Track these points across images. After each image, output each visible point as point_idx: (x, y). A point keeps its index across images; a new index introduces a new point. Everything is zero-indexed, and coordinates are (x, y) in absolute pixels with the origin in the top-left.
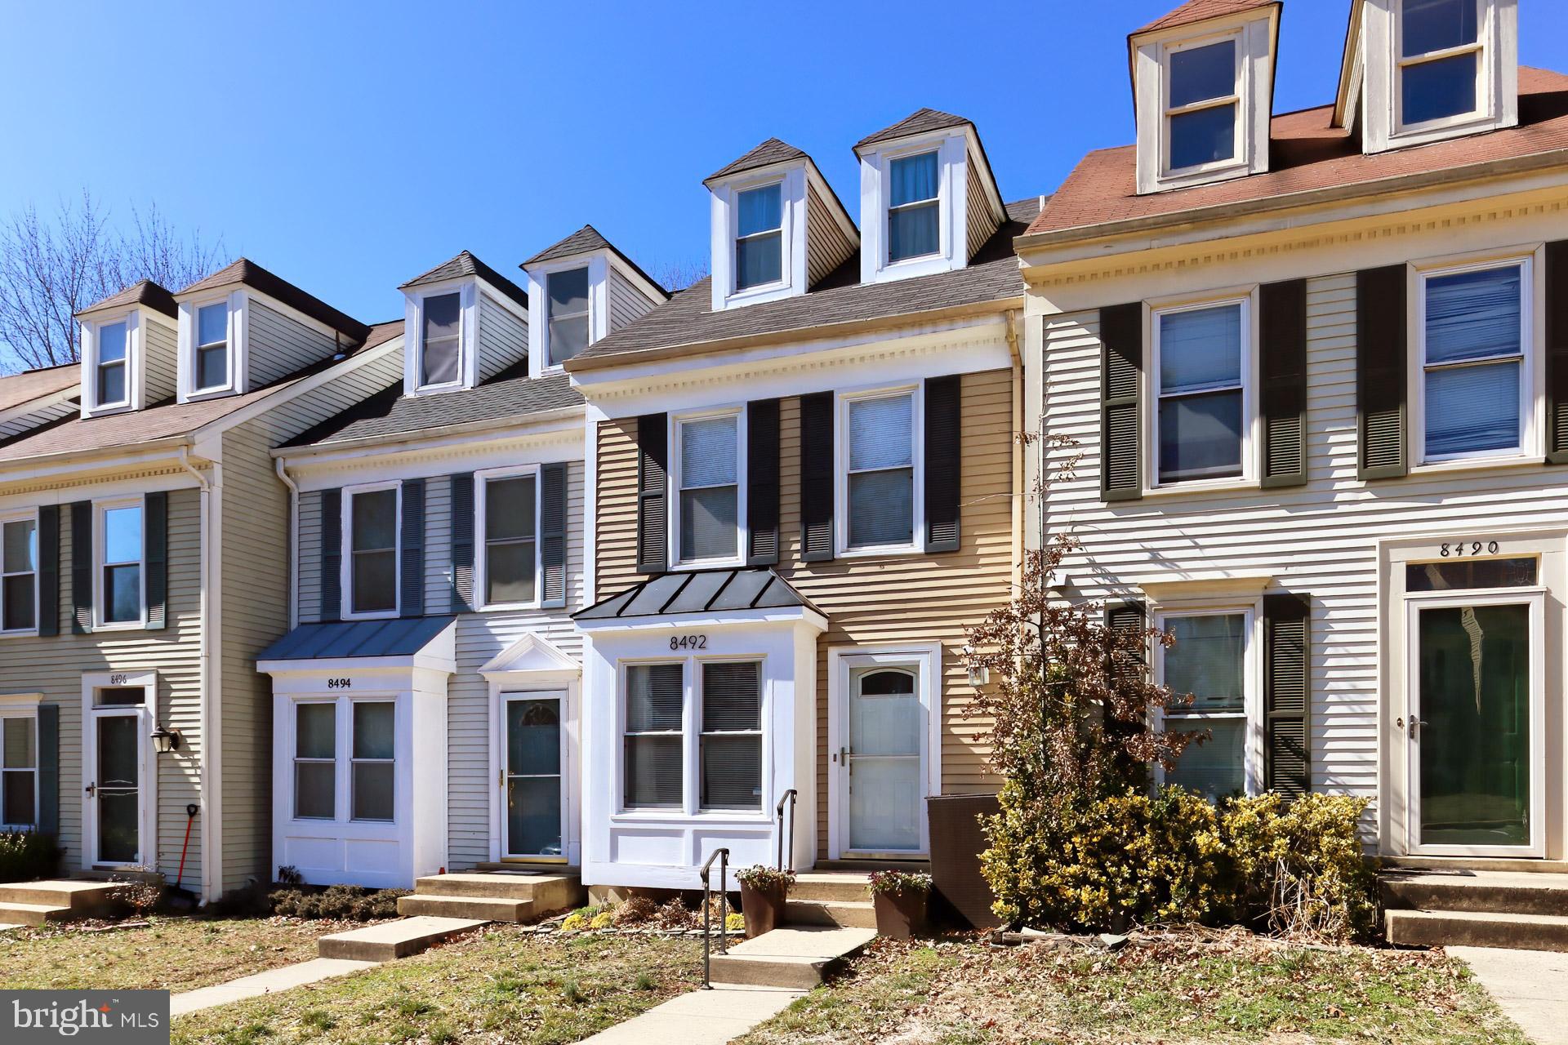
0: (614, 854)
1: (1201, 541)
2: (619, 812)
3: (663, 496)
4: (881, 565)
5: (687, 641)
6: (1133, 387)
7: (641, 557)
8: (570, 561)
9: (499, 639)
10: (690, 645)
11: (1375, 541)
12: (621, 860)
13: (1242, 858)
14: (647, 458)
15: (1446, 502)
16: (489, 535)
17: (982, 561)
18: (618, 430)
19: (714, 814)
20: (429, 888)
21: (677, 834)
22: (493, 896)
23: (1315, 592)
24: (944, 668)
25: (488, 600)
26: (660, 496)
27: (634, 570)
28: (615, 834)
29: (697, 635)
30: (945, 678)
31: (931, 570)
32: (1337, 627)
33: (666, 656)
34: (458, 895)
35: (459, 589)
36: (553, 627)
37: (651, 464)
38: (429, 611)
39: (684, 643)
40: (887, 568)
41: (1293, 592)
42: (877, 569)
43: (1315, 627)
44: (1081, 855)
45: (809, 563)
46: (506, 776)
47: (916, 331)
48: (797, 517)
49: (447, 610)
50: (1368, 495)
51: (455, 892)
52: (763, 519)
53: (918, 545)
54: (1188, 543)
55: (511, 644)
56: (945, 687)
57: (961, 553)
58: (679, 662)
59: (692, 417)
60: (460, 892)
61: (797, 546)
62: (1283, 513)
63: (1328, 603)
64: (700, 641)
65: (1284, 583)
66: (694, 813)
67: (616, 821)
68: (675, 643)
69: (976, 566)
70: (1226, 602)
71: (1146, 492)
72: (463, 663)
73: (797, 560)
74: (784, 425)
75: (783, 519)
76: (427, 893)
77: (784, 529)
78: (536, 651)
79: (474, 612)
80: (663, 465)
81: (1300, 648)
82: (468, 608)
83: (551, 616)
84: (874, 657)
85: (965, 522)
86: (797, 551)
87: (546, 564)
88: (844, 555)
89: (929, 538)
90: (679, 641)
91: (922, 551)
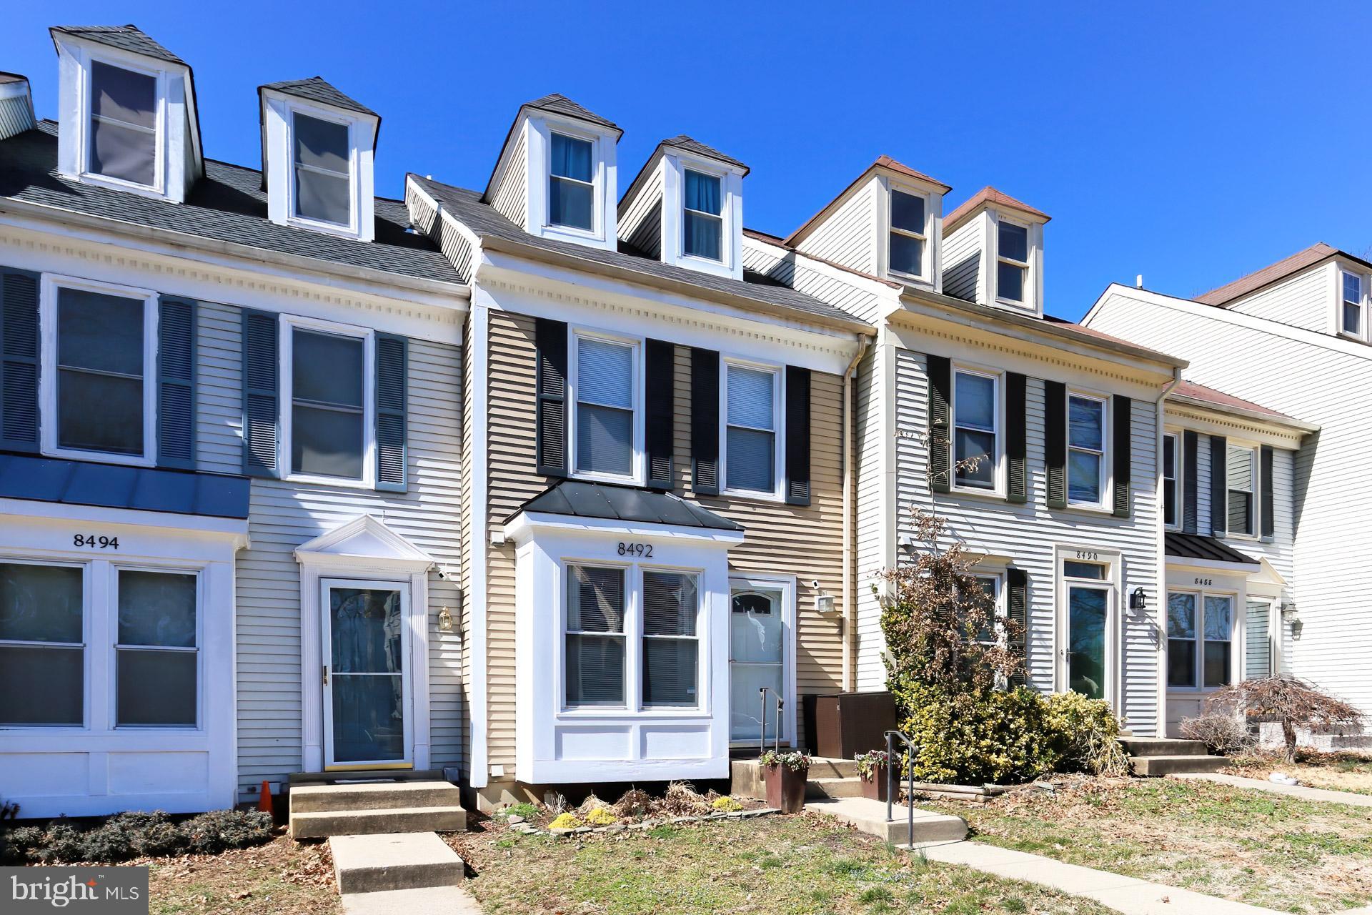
0: (559, 751)
1: (977, 528)
2: (562, 710)
3: (563, 402)
4: (754, 506)
5: (635, 549)
6: (945, 416)
7: (541, 458)
8: (411, 444)
9: (315, 515)
10: (636, 553)
11: (1053, 544)
12: (565, 758)
13: (1066, 730)
14: (545, 360)
15: (1079, 527)
16: (296, 393)
17: (823, 517)
18: (512, 324)
19: (656, 711)
20: (312, 803)
21: (624, 729)
22: (408, 805)
23: (1029, 571)
24: (798, 596)
25: (296, 467)
26: (560, 403)
27: (534, 470)
28: (559, 731)
29: (644, 545)
30: (799, 604)
31: (788, 517)
32: (1037, 593)
33: (611, 560)
34: (357, 809)
35: (255, 449)
36: (388, 513)
37: (549, 368)
38: (203, 467)
39: (631, 549)
40: (758, 510)
41: (1018, 568)
42: (750, 509)
43: (1028, 590)
44: (990, 733)
45: (697, 494)
46: (330, 674)
47: (798, 326)
48: (688, 453)
49: (236, 471)
50: (1048, 516)
51: (353, 806)
52: (659, 447)
53: (780, 495)
54: (969, 527)
55: (339, 525)
56: (799, 611)
57: (810, 509)
58: (622, 567)
59: (588, 335)
60: (361, 804)
61: (689, 478)
62: (1013, 518)
63: (1033, 578)
64: (646, 550)
65: (1016, 562)
66: (639, 711)
67: (561, 719)
68: (622, 549)
69: (819, 520)
70: (989, 569)
71: (952, 489)
72: (258, 537)
73: (689, 491)
74: (677, 368)
75: (676, 451)
76: (309, 810)
77: (677, 460)
78: (367, 535)
79: (279, 480)
80: (563, 372)
81: (1021, 603)
82: (270, 472)
83: (387, 500)
84: (750, 582)
85: (813, 485)
86: (689, 482)
87: (382, 441)
88: (726, 493)
89: (789, 492)
90: (626, 547)
91: (784, 501)
